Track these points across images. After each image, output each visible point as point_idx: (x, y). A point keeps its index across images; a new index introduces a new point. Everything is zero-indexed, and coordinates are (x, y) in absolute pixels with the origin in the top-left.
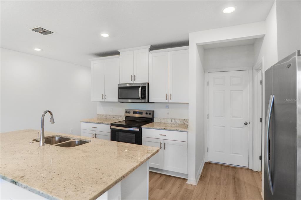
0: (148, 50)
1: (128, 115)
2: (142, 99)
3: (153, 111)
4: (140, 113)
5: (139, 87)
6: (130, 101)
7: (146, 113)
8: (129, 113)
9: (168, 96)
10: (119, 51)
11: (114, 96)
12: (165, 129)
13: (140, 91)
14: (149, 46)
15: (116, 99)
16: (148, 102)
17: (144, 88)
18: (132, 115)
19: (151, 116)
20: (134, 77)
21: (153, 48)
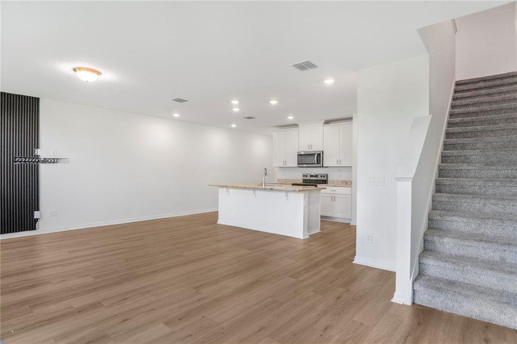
0: (322, 124)
1: (305, 178)
2: (318, 164)
3: (327, 175)
4: (316, 176)
5: (315, 154)
6: (304, 165)
7: (321, 176)
8: (306, 176)
9: (339, 161)
10: (298, 124)
11: (294, 162)
12: (335, 186)
13: (316, 157)
14: (324, 121)
15: (296, 165)
16: (323, 166)
17: (319, 155)
18: (309, 178)
19: (325, 179)
20: (310, 146)
21: (327, 122)
